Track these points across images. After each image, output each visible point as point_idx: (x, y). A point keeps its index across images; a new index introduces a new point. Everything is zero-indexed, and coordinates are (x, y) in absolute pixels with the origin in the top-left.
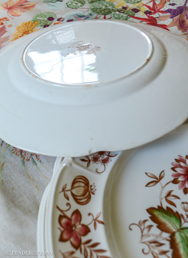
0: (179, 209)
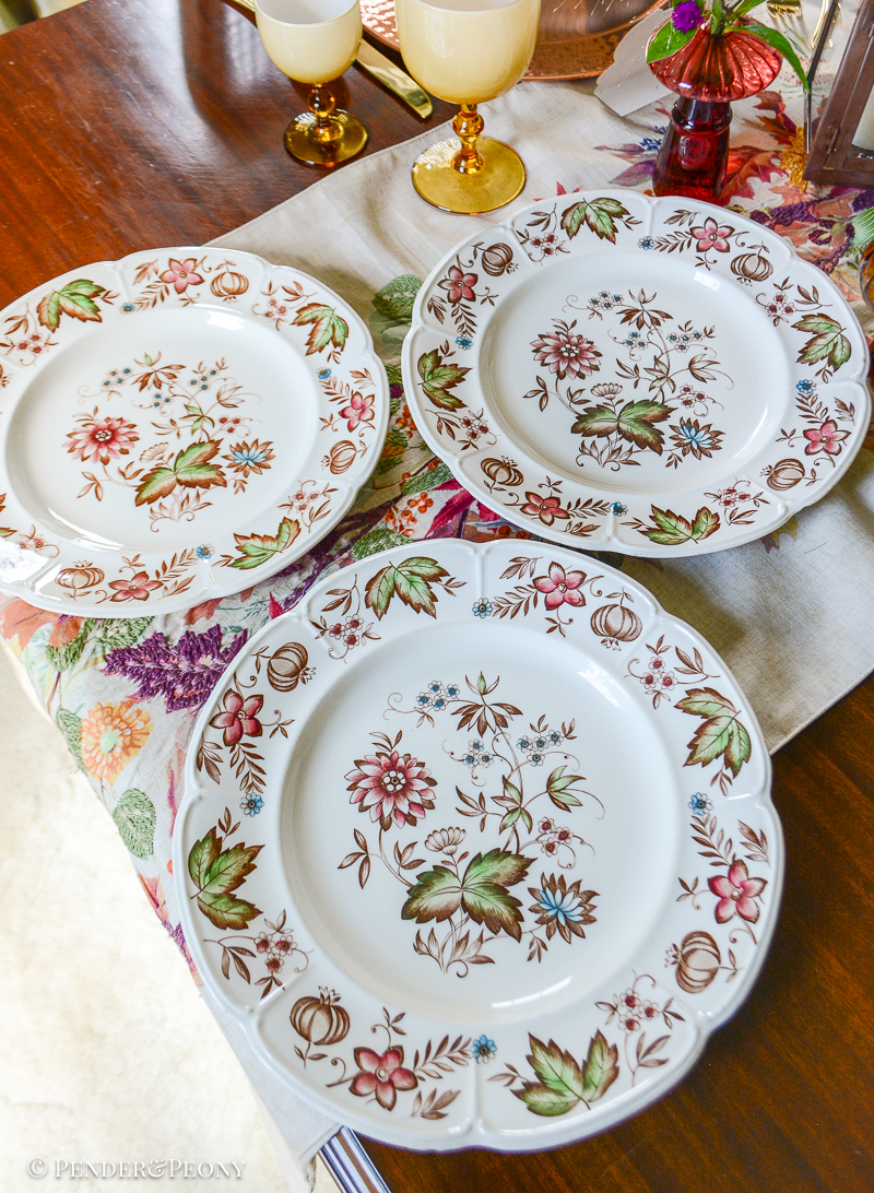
0: (148, 467)
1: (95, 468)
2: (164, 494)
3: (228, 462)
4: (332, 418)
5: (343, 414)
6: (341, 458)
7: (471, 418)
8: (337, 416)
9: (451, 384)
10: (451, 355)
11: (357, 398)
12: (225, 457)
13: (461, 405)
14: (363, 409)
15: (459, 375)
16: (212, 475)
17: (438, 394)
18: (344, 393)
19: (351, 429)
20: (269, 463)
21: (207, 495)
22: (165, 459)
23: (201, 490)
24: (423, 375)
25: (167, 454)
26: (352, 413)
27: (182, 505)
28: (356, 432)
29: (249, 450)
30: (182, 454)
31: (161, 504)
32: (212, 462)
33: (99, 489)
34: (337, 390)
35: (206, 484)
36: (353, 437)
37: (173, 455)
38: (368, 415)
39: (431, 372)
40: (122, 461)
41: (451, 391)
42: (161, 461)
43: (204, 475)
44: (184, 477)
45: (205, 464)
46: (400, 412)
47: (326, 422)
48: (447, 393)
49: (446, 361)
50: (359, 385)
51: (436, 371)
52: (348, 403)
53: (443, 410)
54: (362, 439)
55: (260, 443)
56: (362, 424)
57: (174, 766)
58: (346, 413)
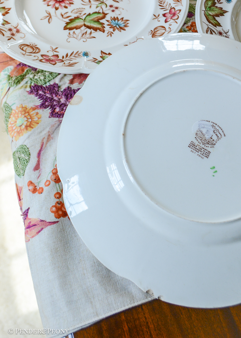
1: (52, 10)
2: (77, 28)
3: (108, 23)
4: (159, 16)
5: (164, 15)
6: (158, 32)
7: (222, 32)
8: (161, 16)
9: (218, 15)
10: (221, 3)
11: (173, 10)
12: (108, 21)
13: (219, 25)
14: (174, 14)
15: (222, 13)
16: (99, 26)
17: (210, 18)
18: (167, 7)
19: (166, 21)
20: (126, 28)
21: (94, 34)
22: (82, 15)
23: (93, 31)
24: (206, 8)
25: (83, 13)
26: (169, 16)
27: (83, 34)
28: (168, 23)
29: (118, 21)
30: (89, 14)
31: (74, 32)
32: (101, 21)
33: (50, 19)
34: (165, 5)
35: (96, 29)
36: (166, 25)
37: (85, 14)
38: (176, 17)
39: (210, 7)
40: (63, 11)
41: (217, 18)
42: (80, 15)
43: (96, 25)
44: (87, 24)
45: (98, 21)
46: (189, 24)
47: (156, 17)
48: (214, 18)
49: (218, 5)
50: (175, 5)
51: (212, 8)
52: (168, 11)
53: (211, 24)
54: (170, 27)
55: (124, 19)
56: (172, 21)
57: (45, 141)
58: (166, 15)
